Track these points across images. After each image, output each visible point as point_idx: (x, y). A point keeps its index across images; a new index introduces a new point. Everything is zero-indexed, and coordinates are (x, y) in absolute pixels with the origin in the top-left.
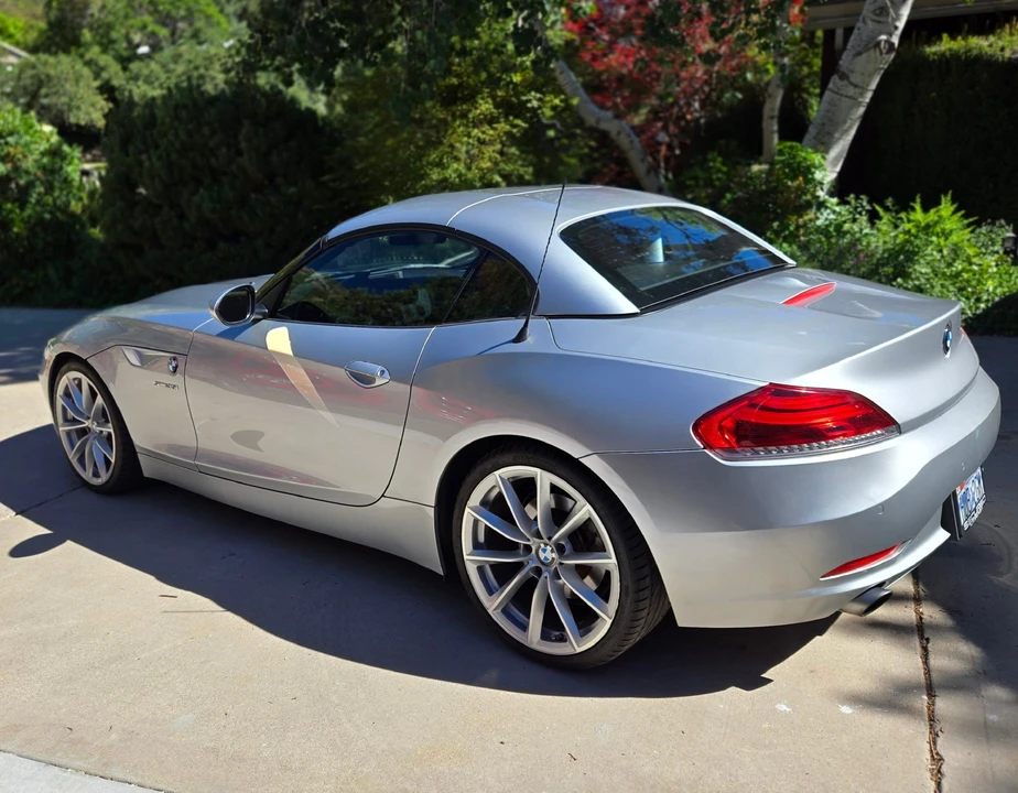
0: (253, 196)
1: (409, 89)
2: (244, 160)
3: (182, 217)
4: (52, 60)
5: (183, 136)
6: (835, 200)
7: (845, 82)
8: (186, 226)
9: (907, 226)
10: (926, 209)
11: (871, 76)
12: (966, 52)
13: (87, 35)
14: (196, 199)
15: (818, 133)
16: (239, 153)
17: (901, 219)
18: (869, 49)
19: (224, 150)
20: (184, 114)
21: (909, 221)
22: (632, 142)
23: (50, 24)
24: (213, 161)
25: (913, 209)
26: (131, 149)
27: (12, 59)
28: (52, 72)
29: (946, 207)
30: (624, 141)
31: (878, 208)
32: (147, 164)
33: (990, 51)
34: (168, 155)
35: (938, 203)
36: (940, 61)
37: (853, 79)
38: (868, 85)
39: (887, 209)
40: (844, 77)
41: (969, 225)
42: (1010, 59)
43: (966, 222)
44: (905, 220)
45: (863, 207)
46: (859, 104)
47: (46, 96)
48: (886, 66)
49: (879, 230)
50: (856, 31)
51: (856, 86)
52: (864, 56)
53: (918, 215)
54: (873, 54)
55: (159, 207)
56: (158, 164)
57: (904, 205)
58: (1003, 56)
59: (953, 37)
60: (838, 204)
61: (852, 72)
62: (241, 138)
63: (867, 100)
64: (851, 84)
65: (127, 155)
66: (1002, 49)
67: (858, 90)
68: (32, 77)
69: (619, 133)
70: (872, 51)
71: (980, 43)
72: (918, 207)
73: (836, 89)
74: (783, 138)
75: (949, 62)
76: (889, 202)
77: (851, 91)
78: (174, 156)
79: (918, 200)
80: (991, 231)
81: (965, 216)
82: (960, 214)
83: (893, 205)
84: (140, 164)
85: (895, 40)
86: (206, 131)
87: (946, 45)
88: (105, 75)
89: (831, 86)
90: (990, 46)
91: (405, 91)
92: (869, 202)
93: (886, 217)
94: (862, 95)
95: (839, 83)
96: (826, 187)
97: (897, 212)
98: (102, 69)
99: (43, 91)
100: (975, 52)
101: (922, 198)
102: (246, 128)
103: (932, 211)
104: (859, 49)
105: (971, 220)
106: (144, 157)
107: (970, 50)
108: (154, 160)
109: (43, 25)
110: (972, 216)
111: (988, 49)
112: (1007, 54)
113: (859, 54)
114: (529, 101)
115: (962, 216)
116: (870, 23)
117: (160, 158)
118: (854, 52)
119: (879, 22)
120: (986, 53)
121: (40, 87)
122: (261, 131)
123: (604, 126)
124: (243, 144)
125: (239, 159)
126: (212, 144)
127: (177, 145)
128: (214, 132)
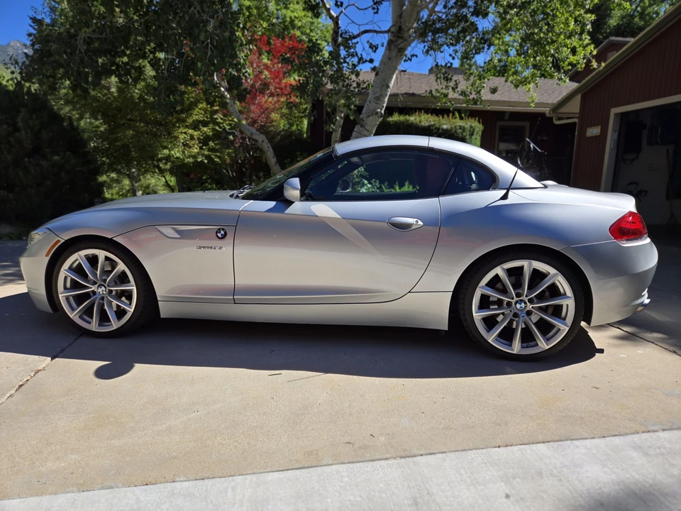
7: (363, 129)
11: (374, 127)
16: (17, 130)
18: (373, 115)
31: (383, 187)
36: (395, 124)
37: (367, 127)
38: (372, 131)
40: (362, 126)
42: (424, 126)
48: (379, 123)
50: (366, 106)
51: (368, 131)
52: (371, 118)
54: (374, 117)
58: (421, 124)
61: (366, 124)
64: (365, 129)
66: (421, 122)
69: (263, 141)
72: (397, 188)
73: (358, 131)
75: (399, 125)
76: (386, 184)
77: (366, 133)
79: (397, 185)
85: (383, 112)
87: (396, 118)
89: (356, 129)
90: (415, 120)
92: (379, 183)
93: (386, 191)
95: (361, 129)
97: (390, 188)
100: (410, 122)
101: (399, 183)
102: (23, 113)
103: (402, 189)
104: (368, 114)
112: (423, 124)
113: (369, 116)
114: (217, 118)
116: (372, 102)
118: (366, 114)
119: (377, 103)
120: (414, 123)
122: (34, 117)
123: (254, 137)
124: (21, 124)
125: (17, 134)
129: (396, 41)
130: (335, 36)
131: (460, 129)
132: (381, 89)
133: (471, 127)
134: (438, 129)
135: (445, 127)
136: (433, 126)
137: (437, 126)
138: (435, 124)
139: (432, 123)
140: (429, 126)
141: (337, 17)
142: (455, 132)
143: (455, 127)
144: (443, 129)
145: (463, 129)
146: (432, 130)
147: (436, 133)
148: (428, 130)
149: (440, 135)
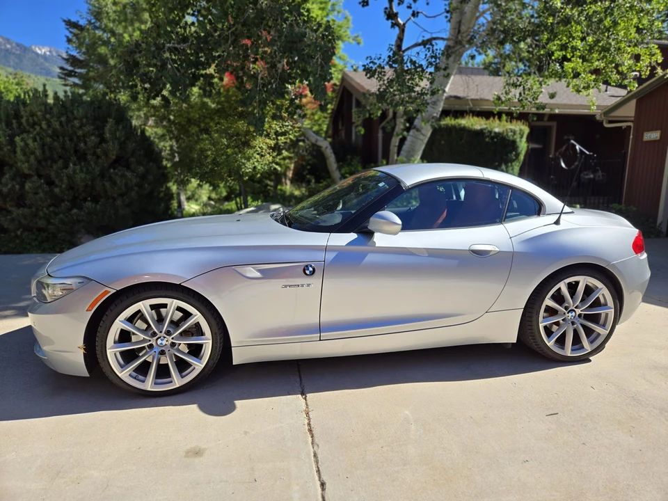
5: (56, 125)
7: (419, 133)
24: (81, 145)
34: (41, 139)
40: (418, 130)
67: (423, 137)
77: (421, 137)
78: (48, 140)
85: (438, 116)
86: (77, 123)
89: (411, 134)
95: (416, 133)
100: (462, 126)
108: (30, 142)
116: (430, 108)
117: (35, 140)
119: (433, 108)
124: (108, 135)
125: (104, 145)
126: (80, 133)
127: (50, 132)
128: (82, 126)
129: (454, 47)
130: (399, 43)
131: (511, 132)
133: (521, 130)
134: (490, 132)
135: (497, 130)
136: (485, 129)
137: (489, 129)
139: (485, 126)
140: (482, 130)
141: (404, 24)
142: (507, 135)
143: (507, 130)
144: (495, 133)
145: (514, 132)
146: (485, 133)
147: (488, 136)
148: (480, 133)
149: (492, 138)
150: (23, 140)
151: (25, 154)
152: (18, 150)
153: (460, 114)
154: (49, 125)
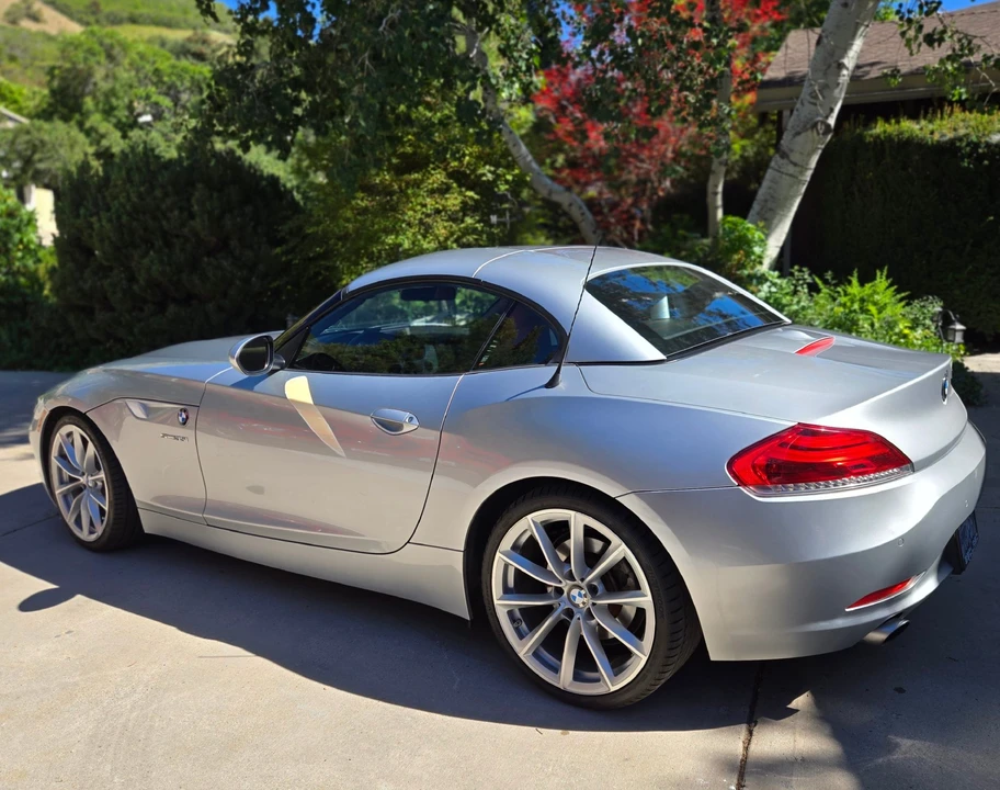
0: (206, 259)
1: (353, 157)
2: (197, 224)
3: (132, 279)
4: (46, 126)
5: (134, 198)
6: (776, 273)
7: (785, 161)
8: (135, 287)
9: (843, 299)
10: (862, 284)
11: (810, 155)
12: (898, 135)
13: (89, 102)
14: (146, 261)
15: (762, 209)
16: (192, 216)
17: (838, 292)
18: (807, 130)
19: (176, 213)
20: (136, 178)
21: (846, 294)
22: (583, 214)
23: (53, 93)
24: (164, 223)
25: (850, 283)
26: (82, 211)
27: (10, 125)
28: (46, 138)
29: (881, 282)
30: (575, 213)
31: (818, 281)
32: (96, 226)
33: (920, 134)
34: (119, 218)
35: (873, 278)
36: (875, 141)
37: (795, 157)
38: (807, 164)
39: (826, 282)
40: (785, 156)
41: (901, 300)
42: (938, 142)
43: (899, 296)
44: (842, 293)
45: (804, 279)
46: (800, 182)
47: (40, 160)
48: (823, 146)
49: (816, 303)
50: (795, 112)
51: (795, 164)
52: (803, 135)
53: (855, 288)
54: (811, 135)
55: (111, 269)
56: (108, 226)
57: (842, 279)
58: (932, 139)
59: (887, 120)
60: (779, 277)
61: (792, 151)
62: (193, 201)
63: (808, 179)
64: (792, 162)
65: (78, 216)
66: (932, 133)
67: (798, 169)
68: (28, 142)
69: (571, 205)
70: (809, 132)
71: (909, 127)
72: (855, 281)
73: (776, 167)
74: (726, 213)
75: (883, 144)
76: (829, 275)
77: (791, 169)
78: (125, 219)
79: (856, 274)
80: (924, 307)
81: (898, 291)
82: (893, 289)
83: (833, 279)
84: (90, 226)
85: (832, 122)
86: (158, 193)
87: (880, 128)
88: (105, 143)
89: (773, 164)
90: (921, 129)
91: (350, 159)
92: (810, 275)
93: (825, 290)
94: (802, 173)
95: (781, 161)
96: (767, 262)
97: (836, 285)
98: (103, 136)
99: (37, 156)
100: (906, 135)
102: (199, 191)
103: (868, 286)
104: (798, 129)
105: (903, 295)
106: (94, 219)
107: (902, 133)
108: (104, 223)
109: (46, 92)
110: (904, 291)
111: (918, 132)
112: (936, 137)
113: (798, 134)
115: (895, 290)
116: (806, 103)
117: (110, 220)
118: (793, 132)
119: (815, 104)
120: (917, 136)
121: (34, 152)
122: (215, 195)
123: (555, 198)
125: (192, 222)
126: (164, 206)
127: (128, 207)
128: (166, 195)
132: (825, 74)
134: (976, 145)
136: (960, 139)
137: (974, 139)
138: (967, 135)
139: (962, 132)
140: (952, 142)
144: (988, 145)
146: (960, 149)
147: (969, 156)
148: (949, 149)
149: (981, 158)
150: (100, 220)
151: (102, 241)
152: (94, 234)
153: (891, 110)
154: (129, 199)
